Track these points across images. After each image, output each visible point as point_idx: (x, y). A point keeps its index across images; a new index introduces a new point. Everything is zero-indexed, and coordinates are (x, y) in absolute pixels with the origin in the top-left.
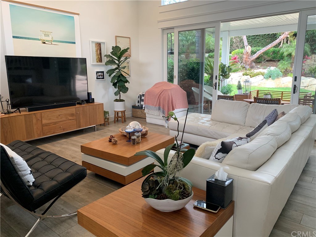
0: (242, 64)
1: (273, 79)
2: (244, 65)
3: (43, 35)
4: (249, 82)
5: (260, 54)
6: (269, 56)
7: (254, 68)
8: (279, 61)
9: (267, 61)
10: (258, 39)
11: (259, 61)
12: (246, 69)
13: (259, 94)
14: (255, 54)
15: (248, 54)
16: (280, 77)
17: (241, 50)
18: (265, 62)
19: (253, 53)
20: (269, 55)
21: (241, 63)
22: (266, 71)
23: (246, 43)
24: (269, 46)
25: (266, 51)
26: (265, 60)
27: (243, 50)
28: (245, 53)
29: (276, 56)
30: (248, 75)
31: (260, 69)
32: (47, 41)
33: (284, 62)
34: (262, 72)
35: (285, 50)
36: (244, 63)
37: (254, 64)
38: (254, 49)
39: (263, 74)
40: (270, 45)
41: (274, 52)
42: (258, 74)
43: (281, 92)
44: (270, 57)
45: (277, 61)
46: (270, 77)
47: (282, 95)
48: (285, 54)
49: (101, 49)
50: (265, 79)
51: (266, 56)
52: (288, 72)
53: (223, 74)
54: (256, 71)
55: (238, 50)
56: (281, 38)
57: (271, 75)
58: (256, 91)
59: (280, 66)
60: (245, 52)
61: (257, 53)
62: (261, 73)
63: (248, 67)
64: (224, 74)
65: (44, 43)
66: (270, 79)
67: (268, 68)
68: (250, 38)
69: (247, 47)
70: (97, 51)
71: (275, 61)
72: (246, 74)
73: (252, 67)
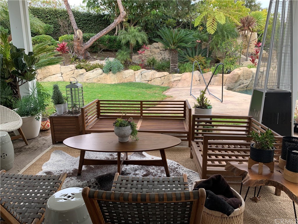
0: (73, 54)
1: (114, 73)
2: (77, 55)
4: (77, 87)
5: (94, 40)
6: (105, 45)
7: (89, 59)
8: (116, 51)
9: (104, 51)
10: (90, 24)
11: (94, 51)
12: (80, 61)
13: (101, 108)
14: (89, 41)
15: (79, 40)
16: (121, 70)
17: (70, 36)
18: (101, 52)
19: (86, 39)
20: (104, 43)
21: (73, 52)
22: (104, 63)
23: (75, 25)
24: (103, 30)
25: (101, 37)
26: (101, 49)
27: (73, 36)
28: (75, 39)
29: (113, 45)
30: (82, 68)
31: (97, 61)
33: (122, 52)
34: (100, 64)
35: (122, 37)
36: (75, 52)
37: (89, 54)
38: (87, 35)
39: (101, 67)
40: (105, 29)
41: (110, 40)
42: (94, 67)
43: (140, 103)
44: (107, 46)
45: (114, 51)
46: (110, 70)
47: (141, 107)
48: (124, 42)
50: (104, 73)
51: (101, 45)
52: (127, 63)
53: (20, 71)
54: (92, 63)
55: (67, 35)
56: (116, 22)
57: (111, 68)
58: (94, 103)
59: (119, 56)
60: (75, 37)
61: (91, 39)
62: (98, 65)
63: (82, 58)
64: (22, 71)
66: (111, 74)
67: (106, 58)
68: (81, 23)
69: (77, 31)
71: (112, 51)
72: (80, 67)
73: (87, 58)
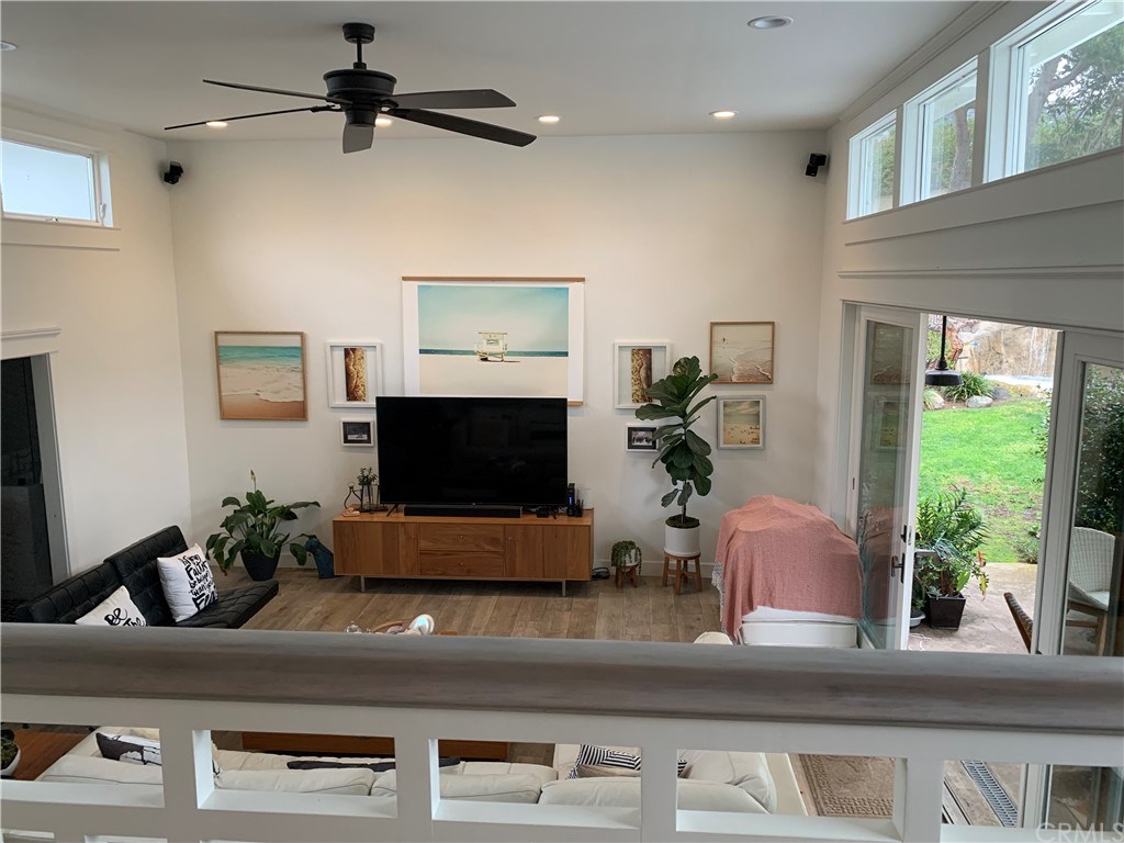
3: (485, 342)
32: (491, 354)
49: (650, 364)
65: (486, 359)
70: (636, 371)
